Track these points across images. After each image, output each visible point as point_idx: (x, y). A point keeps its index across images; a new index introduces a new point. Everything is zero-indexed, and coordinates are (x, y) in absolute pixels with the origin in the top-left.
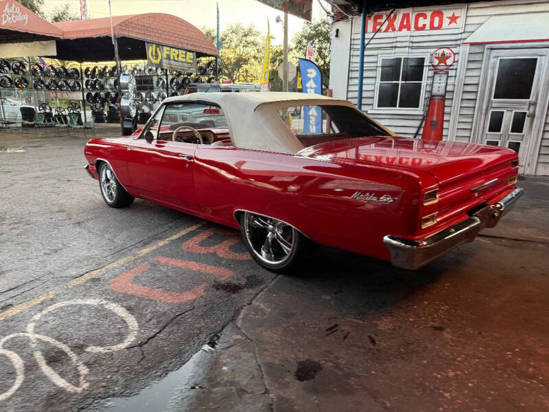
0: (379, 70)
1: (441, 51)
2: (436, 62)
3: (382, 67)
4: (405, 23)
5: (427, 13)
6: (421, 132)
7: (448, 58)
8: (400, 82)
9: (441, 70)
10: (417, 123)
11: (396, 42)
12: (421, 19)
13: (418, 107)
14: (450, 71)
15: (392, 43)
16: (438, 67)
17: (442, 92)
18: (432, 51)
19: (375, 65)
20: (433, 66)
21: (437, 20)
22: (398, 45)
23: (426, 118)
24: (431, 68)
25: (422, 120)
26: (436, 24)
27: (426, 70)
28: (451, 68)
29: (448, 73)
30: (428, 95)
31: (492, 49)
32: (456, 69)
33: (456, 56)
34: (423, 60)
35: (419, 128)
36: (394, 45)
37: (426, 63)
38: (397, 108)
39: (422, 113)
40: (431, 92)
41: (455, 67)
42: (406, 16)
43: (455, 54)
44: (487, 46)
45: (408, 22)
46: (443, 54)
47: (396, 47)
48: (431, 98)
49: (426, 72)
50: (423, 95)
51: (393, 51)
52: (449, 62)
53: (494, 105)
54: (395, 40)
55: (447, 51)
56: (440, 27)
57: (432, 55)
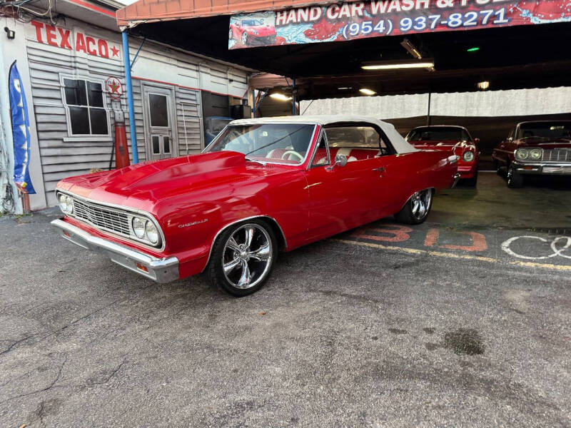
0: (63, 91)
1: (112, 80)
2: (111, 90)
3: (65, 88)
4: (81, 44)
5: (94, 38)
6: (114, 159)
7: (118, 87)
8: (89, 107)
9: (116, 98)
10: (109, 150)
11: (75, 62)
12: (91, 43)
13: (107, 133)
14: (122, 100)
15: (71, 62)
16: (113, 95)
17: (122, 120)
18: (106, 78)
19: (57, 84)
20: (109, 93)
21: (103, 48)
22: (78, 65)
23: (115, 144)
24: (108, 95)
25: (113, 147)
26: (104, 53)
27: (104, 96)
28: (122, 97)
29: (120, 102)
30: (113, 122)
31: (145, 85)
32: (126, 99)
33: (124, 86)
34: (99, 86)
35: (112, 154)
36: (73, 65)
37: (104, 90)
38: (91, 135)
39: (110, 139)
40: (114, 118)
41: (124, 96)
42: (80, 36)
43: (122, 85)
44: (142, 82)
45: (83, 43)
46: (114, 83)
47: (75, 68)
48: (116, 124)
49: (106, 100)
50: (109, 122)
51: (73, 71)
52: (119, 91)
53: (153, 131)
54: (73, 59)
55: (116, 81)
56: (106, 57)
57: (106, 82)
